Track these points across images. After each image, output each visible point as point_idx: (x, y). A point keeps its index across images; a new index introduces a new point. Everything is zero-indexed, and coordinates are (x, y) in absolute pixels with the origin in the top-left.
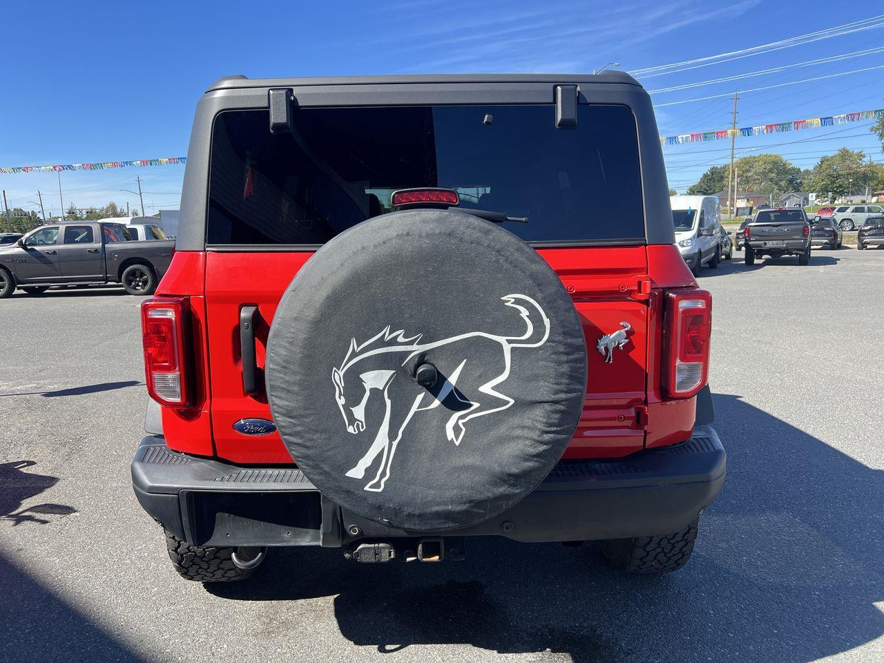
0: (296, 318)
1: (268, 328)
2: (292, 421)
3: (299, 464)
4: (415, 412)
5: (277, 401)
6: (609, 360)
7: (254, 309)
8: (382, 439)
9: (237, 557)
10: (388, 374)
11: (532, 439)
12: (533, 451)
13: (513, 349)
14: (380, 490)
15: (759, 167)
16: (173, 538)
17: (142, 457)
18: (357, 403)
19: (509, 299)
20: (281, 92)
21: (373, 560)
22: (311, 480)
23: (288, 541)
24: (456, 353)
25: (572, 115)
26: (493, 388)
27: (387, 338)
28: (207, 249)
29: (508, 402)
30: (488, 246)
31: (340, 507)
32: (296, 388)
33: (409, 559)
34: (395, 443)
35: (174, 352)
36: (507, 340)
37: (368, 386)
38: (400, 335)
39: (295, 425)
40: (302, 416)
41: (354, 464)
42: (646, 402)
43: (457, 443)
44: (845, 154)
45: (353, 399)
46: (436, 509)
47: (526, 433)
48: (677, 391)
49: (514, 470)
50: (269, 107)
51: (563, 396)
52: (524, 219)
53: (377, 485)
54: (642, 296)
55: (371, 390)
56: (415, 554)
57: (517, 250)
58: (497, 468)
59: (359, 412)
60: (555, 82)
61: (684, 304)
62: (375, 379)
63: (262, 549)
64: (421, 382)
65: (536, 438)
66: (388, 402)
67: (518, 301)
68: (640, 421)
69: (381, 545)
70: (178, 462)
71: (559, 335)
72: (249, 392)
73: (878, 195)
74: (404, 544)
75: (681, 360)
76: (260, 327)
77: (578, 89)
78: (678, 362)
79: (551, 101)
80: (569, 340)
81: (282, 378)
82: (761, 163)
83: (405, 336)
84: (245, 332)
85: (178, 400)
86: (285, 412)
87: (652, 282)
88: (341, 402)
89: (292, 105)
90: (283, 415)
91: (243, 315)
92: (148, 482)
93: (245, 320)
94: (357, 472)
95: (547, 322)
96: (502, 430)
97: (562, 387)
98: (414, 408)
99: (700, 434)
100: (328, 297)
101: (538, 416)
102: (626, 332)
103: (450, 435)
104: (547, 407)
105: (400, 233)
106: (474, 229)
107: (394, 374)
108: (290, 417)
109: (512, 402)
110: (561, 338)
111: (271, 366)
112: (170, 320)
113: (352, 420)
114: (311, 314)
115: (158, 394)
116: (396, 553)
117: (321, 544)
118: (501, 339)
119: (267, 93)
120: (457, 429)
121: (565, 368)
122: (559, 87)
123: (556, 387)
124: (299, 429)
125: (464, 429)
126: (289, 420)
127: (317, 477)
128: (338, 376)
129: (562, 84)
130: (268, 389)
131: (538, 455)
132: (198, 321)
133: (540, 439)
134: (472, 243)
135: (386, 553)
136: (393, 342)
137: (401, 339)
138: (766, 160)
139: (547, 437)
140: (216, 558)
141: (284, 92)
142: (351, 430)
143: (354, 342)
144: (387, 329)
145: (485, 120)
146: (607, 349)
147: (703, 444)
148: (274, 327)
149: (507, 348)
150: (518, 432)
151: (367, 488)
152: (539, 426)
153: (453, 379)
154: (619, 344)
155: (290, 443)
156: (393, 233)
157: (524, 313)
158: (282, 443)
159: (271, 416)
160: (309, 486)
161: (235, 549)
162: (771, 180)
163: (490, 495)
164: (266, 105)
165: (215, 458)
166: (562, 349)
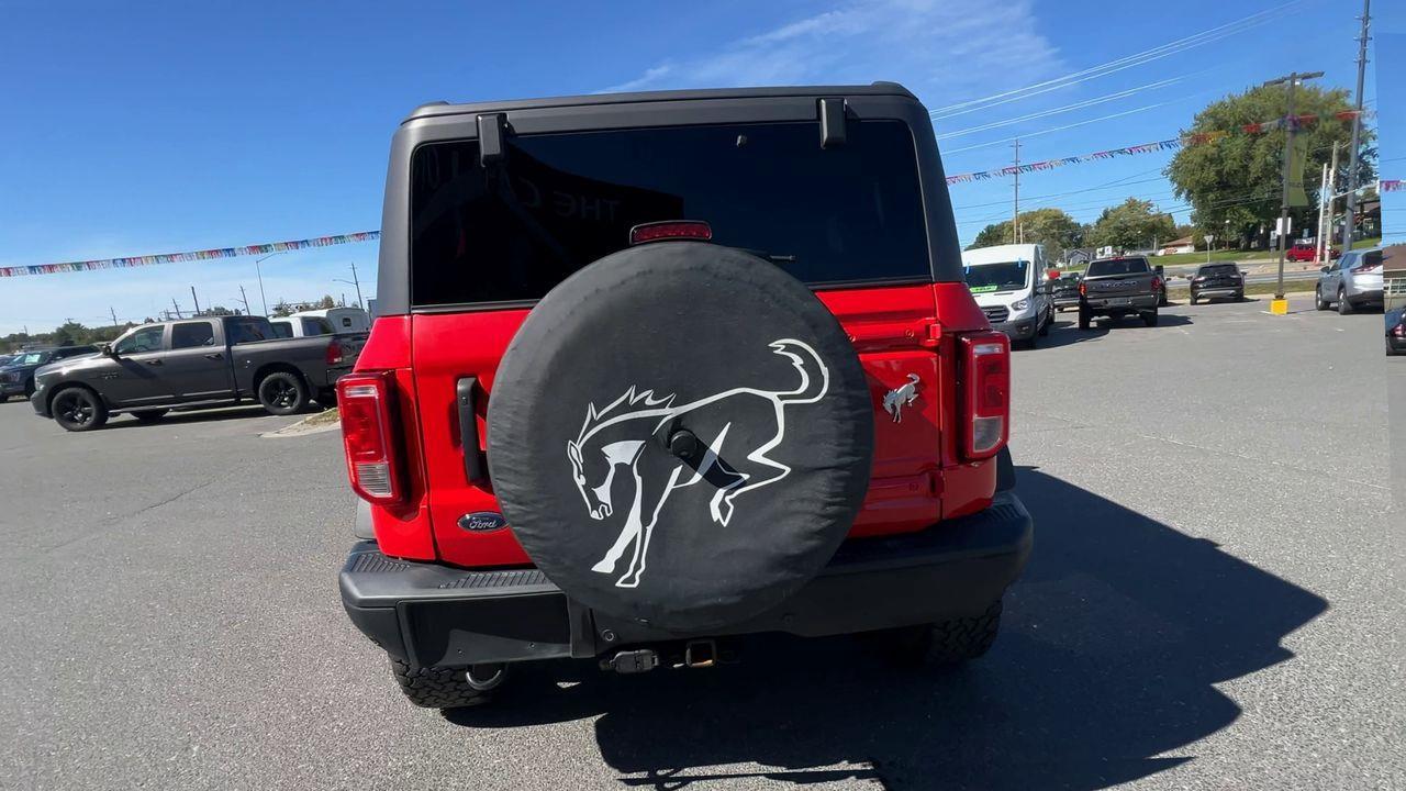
0: (519, 382)
1: (487, 398)
2: (523, 508)
3: (535, 560)
4: (673, 490)
5: (504, 485)
6: (898, 419)
7: (473, 380)
8: (633, 525)
9: (471, 676)
10: (636, 445)
11: (812, 513)
12: (815, 527)
13: (786, 406)
14: (635, 585)
15: (1040, 222)
16: (400, 662)
17: (352, 567)
18: (600, 483)
19: (779, 346)
20: (492, 117)
21: (633, 670)
22: (552, 580)
23: (530, 654)
24: (716, 415)
25: (841, 134)
26: (765, 455)
27: (633, 401)
28: (413, 312)
29: (782, 471)
30: (750, 282)
31: (591, 610)
32: (524, 469)
33: (676, 666)
34: (650, 529)
35: (380, 438)
36: (779, 396)
37: (612, 462)
38: (648, 397)
39: (528, 513)
40: (534, 502)
41: (601, 557)
42: (941, 466)
43: (725, 524)
44: (1132, 204)
45: (595, 479)
46: (704, 603)
47: (806, 506)
48: (975, 451)
49: (794, 551)
50: (478, 137)
51: (848, 459)
52: (790, 258)
53: (631, 580)
54: (931, 341)
55: (616, 465)
56: (683, 661)
57: (785, 285)
58: (774, 551)
59: (603, 493)
60: (817, 94)
61: (979, 350)
62: (621, 453)
63: (502, 666)
64: (677, 454)
65: (818, 511)
66: (639, 480)
67: (789, 348)
68: (936, 487)
69: (642, 651)
70: (394, 569)
71: (840, 386)
72: (473, 481)
73: (1165, 247)
74: (668, 649)
75: (979, 416)
76: (479, 397)
77: (846, 103)
78: (975, 417)
79: (815, 117)
80: (853, 393)
81: (507, 457)
82: (1042, 218)
83: (654, 398)
84: (464, 408)
85: (389, 495)
86: (513, 498)
87: (943, 326)
88: (581, 482)
89: (506, 133)
90: (513, 502)
91: (459, 388)
92: (358, 594)
93: (463, 393)
94: (606, 566)
95: (825, 371)
96: (778, 504)
97: (846, 449)
98: (671, 485)
99: (1003, 501)
100: (558, 354)
101: (820, 485)
102: (915, 385)
103: (716, 514)
104: (830, 473)
105: (642, 270)
106: (732, 262)
107: (643, 445)
108: (520, 504)
109: (788, 470)
110: (842, 390)
111: (493, 443)
112: (372, 399)
113: (596, 503)
114: (538, 376)
115: (364, 489)
116: (659, 660)
117: (570, 654)
118: (772, 395)
119: (474, 120)
120: (723, 508)
121: (849, 426)
122: (823, 101)
123: (839, 449)
124: (532, 517)
125: (732, 507)
126: (519, 507)
127: (557, 575)
128: (575, 451)
129: (825, 96)
130: (491, 471)
131: (820, 532)
132: (408, 400)
133: (823, 512)
134: (729, 279)
135: (649, 661)
136: (641, 406)
137: (649, 402)
138: (1046, 214)
139: (831, 510)
140: (452, 680)
141: (495, 117)
142: (594, 515)
143: (592, 409)
144: (632, 390)
145: (739, 142)
146: (894, 407)
147: (1005, 511)
148: (494, 395)
149: (779, 406)
150: (797, 506)
151: (619, 584)
152: (822, 497)
153: (716, 447)
154: (907, 400)
155: (522, 535)
156: (632, 270)
157: (798, 361)
158: (513, 539)
159: (496, 504)
160: (550, 588)
161: (469, 668)
162: (1053, 236)
163: (767, 582)
164: (475, 135)
165: (438, 562)
166: (844, 403)
